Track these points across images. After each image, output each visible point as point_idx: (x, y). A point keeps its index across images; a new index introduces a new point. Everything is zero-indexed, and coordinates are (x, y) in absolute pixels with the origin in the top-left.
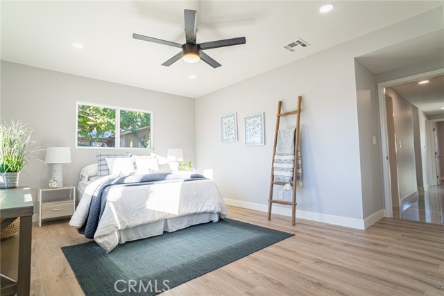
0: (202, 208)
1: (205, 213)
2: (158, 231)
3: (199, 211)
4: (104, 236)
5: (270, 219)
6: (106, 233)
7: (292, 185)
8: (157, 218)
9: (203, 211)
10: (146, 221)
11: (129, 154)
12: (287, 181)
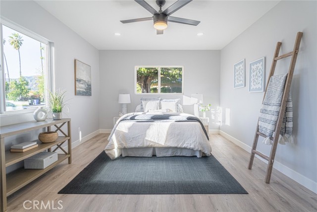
0: (183, 144)
1: (185, 148)
2: (148, 154)
3: (179, 146)
4: (110, 150)
5: (250, 168)
6: (110, 148)
7: (271, 138)
8: (145, 145)
9: (183, 146)
10: (137, 146)
11: (160, 99)
12: (267, 134)
